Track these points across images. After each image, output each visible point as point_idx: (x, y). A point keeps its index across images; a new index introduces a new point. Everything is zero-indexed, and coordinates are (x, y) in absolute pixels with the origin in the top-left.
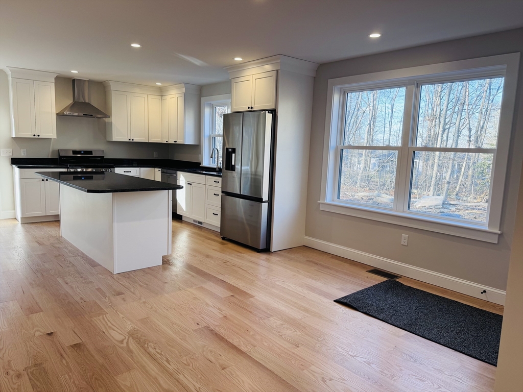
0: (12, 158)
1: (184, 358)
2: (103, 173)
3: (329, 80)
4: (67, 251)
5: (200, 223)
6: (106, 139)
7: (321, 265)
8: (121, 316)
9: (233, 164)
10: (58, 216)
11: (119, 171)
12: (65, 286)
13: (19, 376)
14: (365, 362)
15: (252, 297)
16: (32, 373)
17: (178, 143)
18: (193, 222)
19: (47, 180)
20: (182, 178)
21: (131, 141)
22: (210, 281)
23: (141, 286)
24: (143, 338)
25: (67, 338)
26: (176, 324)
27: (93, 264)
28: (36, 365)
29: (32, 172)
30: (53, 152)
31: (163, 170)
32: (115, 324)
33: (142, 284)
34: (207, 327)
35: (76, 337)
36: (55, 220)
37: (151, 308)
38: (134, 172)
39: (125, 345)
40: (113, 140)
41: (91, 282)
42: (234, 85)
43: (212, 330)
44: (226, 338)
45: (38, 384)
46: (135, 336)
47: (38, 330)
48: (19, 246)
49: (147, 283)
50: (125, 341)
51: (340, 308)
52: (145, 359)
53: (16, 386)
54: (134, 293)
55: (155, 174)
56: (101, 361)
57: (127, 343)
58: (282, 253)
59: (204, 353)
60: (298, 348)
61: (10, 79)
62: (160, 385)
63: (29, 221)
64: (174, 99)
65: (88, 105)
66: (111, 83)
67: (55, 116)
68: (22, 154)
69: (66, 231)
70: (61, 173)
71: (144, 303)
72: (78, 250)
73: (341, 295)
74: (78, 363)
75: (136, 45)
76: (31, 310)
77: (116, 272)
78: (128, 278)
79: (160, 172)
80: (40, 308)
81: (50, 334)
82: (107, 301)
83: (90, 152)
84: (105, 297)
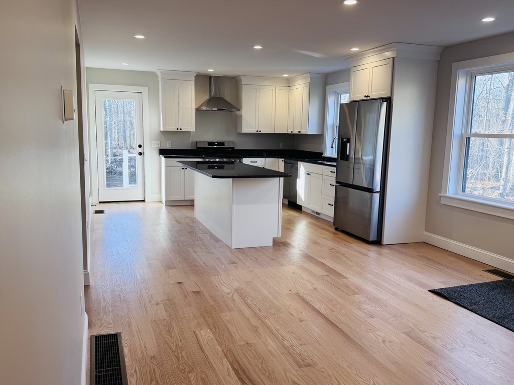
0: (160, 149)
1: (273, 310)
2: (233, 163)
3: (453, 63)
4: (198, 229)
5: (318, 214)
6: (237, 131)
7: (433, 261)
8: (232, 278)
9: (348, 154)
10: (193, 201)
11: (246, 161)
12: (194, 254)
13: (157, 304)
14: (431, 336)
15: (346, 278)
16: (166, 304)
17: (302, 133)
18: (311, 213)
19: (186, 169)
20: (303, 168)
21: (259, 132)
22: (311, 262)
23: (251, 259)
24: (245, 294)
25: (190, 287)
26: (272, 288)
27: (217, 240)
28: (168, 300)
29: (174, 161)
30: (192, 143)
31: (286, 160)
32: (225, 282)
33: (252, 258)
34: (297, 293)
35: (197, 287)
36: (191, 204)
37: (256, 275)
38: (260, 162)
39: (230, 296)
40: (243, 132)
41: (213, 253)
42: (353, 74)
43: (300, 296)
44: (311, 303)
45: (169, 310)
46: (239, 291)
47: (172, 280)
48: (163, 223)
49: (257, 258)
50: (231, 294)
51: (432, 297)
52: (243, 306)
53: (155, 309)
54: (244, 264)
55: (279, 165)
56: (212, 303)
57: (233, 295)
58: (394, 246)
59: (289, 310)
60: (372, 319)
61: (160, 79)
62: (250, 323)
63: (172, 204)
64: (300, 88)
65: (222, 100)
66: (242, 78)
67: (194, 111)
68: (168, 146)
69: (199, 213)
70: (198, 162)
71: (251, 271)
72: (207, 229)
73: (438, 286)
74: (196, 302)
75: (258, 47)
76: (169, 267)
77: (233, 247)
78: (243, 253)
79: (283, 162)
80: (174, 266)
81: (179, 283)
82: (223, 267)
83: (223, 144)
84: (222, 264)
